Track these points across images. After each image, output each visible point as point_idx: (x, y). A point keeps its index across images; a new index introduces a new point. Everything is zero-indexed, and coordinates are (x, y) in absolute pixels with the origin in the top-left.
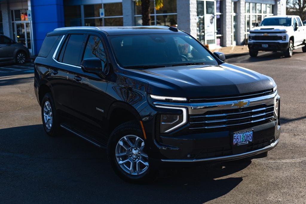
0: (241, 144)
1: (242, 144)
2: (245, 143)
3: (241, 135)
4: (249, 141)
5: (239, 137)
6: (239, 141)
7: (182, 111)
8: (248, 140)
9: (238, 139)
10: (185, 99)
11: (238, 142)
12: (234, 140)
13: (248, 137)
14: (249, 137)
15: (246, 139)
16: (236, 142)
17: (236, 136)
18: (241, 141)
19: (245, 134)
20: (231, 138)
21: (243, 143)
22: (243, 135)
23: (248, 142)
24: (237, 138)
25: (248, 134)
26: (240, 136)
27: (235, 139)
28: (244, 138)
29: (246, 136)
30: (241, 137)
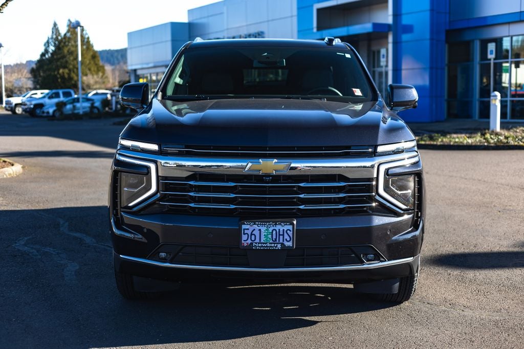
0: (262, 246)
1: (264, 247)
2: (271, 247)
3: (263, 229)
4: (282, 244)
5: (257, 233)
6: (257, 240)
7: (148, 168)
8: (281, 241)
9: (253, 236)
10: (154, 147)
11: (255, 241)
12: (244, 237)
13: (279, 235)
14: (283, 235)
15: (276, 239)
16: (249, 241)
17: (248, 229)
18: (262, 241)
19: (272, 228)
20: (238, 233)
21: (267, 246)
22: (267, 230)
23: (279, 246)
24: (252, 234)
25: (281, 230)
26: (260, 230)
27: (246, 235)
28: (270, 236)
29: (274, 232)
30: (263, 234)
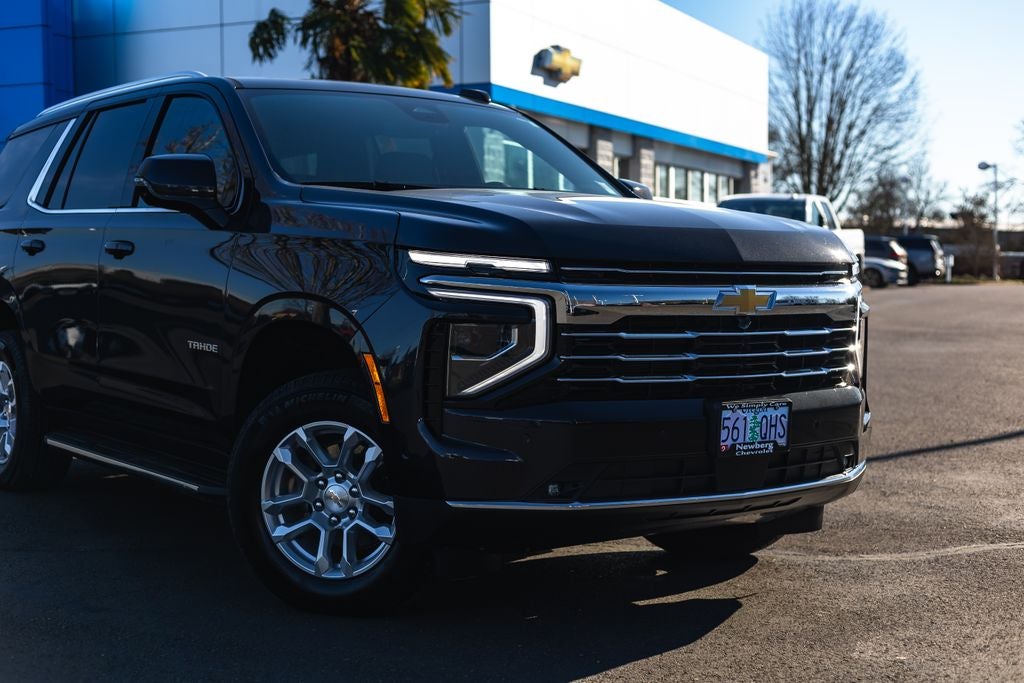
0: (748, 450)
1: (752, 450)
2: (760, 449)
3: (749, 416)
4: (775, 443)
5: (740, 424)
6: (741, 440)
7: (530, 311)
8: (772, 438)
9: (736, 431)
10: (542, 266)
11: (738, 442)
12: (724, 435)
13: (771, 426)
14: (775, 426)
15: (765, 434)
16: (729, 442)
17: (729, 418)
18: (747, 440)
19: (762, 414)
20: (714, 424)
21: (755, 450)
22: (755, 418)
23: (771, 446)
24: (734, 428)
25: (774, 416)
26: (745, 419)
27: (726, 430)
28: (757, 429)
29: (764, 421)
30: (749, 426)
